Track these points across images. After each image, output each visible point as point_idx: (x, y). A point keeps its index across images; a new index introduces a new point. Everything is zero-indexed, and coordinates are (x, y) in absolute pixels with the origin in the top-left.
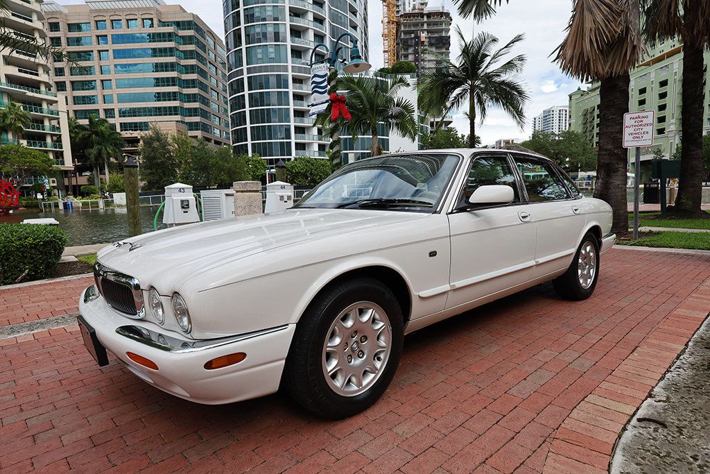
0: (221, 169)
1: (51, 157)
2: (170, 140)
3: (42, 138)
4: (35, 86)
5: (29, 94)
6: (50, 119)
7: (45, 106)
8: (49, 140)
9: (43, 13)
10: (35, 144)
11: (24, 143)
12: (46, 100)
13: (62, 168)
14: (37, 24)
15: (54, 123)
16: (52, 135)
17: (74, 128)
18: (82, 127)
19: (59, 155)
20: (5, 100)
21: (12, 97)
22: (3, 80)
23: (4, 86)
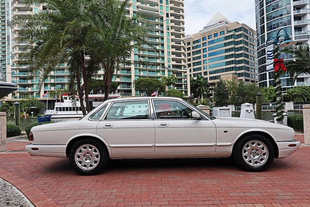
0: (250, 95)
1: (183, 93)
2: (226, 83)
3: (181, 86)
4: (180, 67)
5: (178, 70)
6: (184, 78)
7: (183, 73)
8: (183, 86)
9: (184, 40)
10: (179, 88)
11: (175, 88)
12: (183, 71)
13: (186, 97)
15: (185, 80)
16: (185, 85)
17: (192, 81)
18: (194, 81)
19: (186, 92)
20: (171, 73)
21: (173, 72)
22: (171, 67)
23: (171, 68)
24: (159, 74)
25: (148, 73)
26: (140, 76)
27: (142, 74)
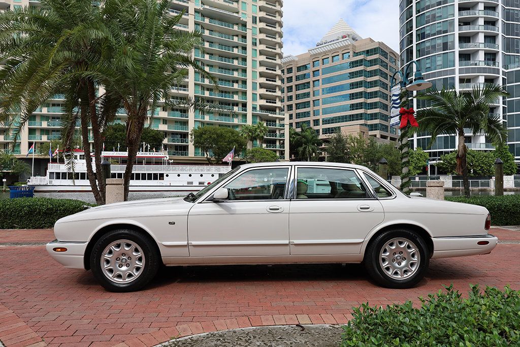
1: (278, 154)
2: (349, 141)
3: (274, 142)
4: (273, 110)
5: (270, 115)
6: (280, 130)
7: (277, 122)
8: (278, 143)
9: (282, 64)
10: (270, 147)
11: (264, 145)
12: (278, 118)
14: (278, 72)
15: (282, 132)
16: (280, 140)
17: (293, 135)
18: (296, 134)
19: (283, 153)
20: (258, 120)
21: (262, 118)
22: (258, 108)
23: (258, 112)
24: (236, 121)
25: (217, 117)
26: (203, 123)
27: (207, 118)
